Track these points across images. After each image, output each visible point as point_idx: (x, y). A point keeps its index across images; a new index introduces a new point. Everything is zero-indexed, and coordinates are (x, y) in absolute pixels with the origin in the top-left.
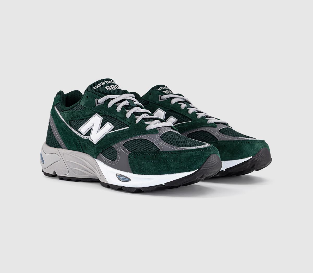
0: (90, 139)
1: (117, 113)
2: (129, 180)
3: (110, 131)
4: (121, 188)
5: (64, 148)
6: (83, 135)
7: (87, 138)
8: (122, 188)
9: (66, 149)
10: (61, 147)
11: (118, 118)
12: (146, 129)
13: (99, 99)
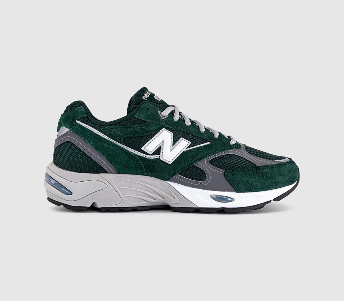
0: (161, 159)
1: (187, 127)
2: (232, 200)
3: (187, 148)
4: (222, 210)
5: (111, 173)
6: (149, 154)
7: (154, 158)
8: (224, 210)
9: (114, 173)
10: (105, 172)
11: (193, 133)
12: (232, 144)
13: (162, 112)
